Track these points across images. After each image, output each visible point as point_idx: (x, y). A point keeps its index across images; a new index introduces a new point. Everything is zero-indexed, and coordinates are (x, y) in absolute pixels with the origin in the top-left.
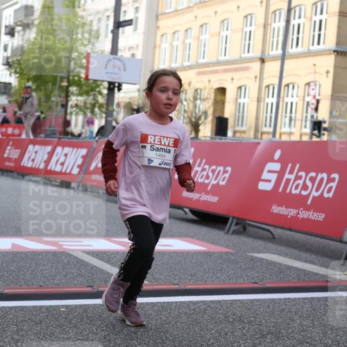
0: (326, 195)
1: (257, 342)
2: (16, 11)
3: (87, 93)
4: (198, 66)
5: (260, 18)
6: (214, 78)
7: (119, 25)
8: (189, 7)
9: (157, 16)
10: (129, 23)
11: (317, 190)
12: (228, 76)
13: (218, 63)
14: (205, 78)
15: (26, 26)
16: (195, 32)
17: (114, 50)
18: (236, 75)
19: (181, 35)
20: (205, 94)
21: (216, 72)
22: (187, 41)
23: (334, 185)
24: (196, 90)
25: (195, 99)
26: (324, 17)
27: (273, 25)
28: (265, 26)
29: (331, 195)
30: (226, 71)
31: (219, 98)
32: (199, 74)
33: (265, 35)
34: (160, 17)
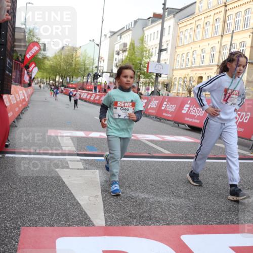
0: (244, 121)
1: (216, 179)
2: (120, 45)
3: (148, 77)
4: (192, 68)
5: (218, 49)
6: (198, 72)
7: (161, 51)
8: (189, 44)
9: (176, 47)
10: (165, 50)
11: (241, 119)
12: (204, 72)
13: (200, 67)
14: (195, 73)
15: (124, 51)
16: (191, 54)
17: (159, 61)
18: (207, 72)
19: (185, 55)
20: (194, 79)
21: (199, 70)
22: (188, 58)
23: (248, 117)
24: (190, 77)
25: (190, 81)
26: (244, 48)
27: (223, 51)
28: (220, 52)
29: (247, 121)
30: (203, 70)
31: (200, 80)
32: (192, 71)
33: (219, 55)
34: (177, 48)
